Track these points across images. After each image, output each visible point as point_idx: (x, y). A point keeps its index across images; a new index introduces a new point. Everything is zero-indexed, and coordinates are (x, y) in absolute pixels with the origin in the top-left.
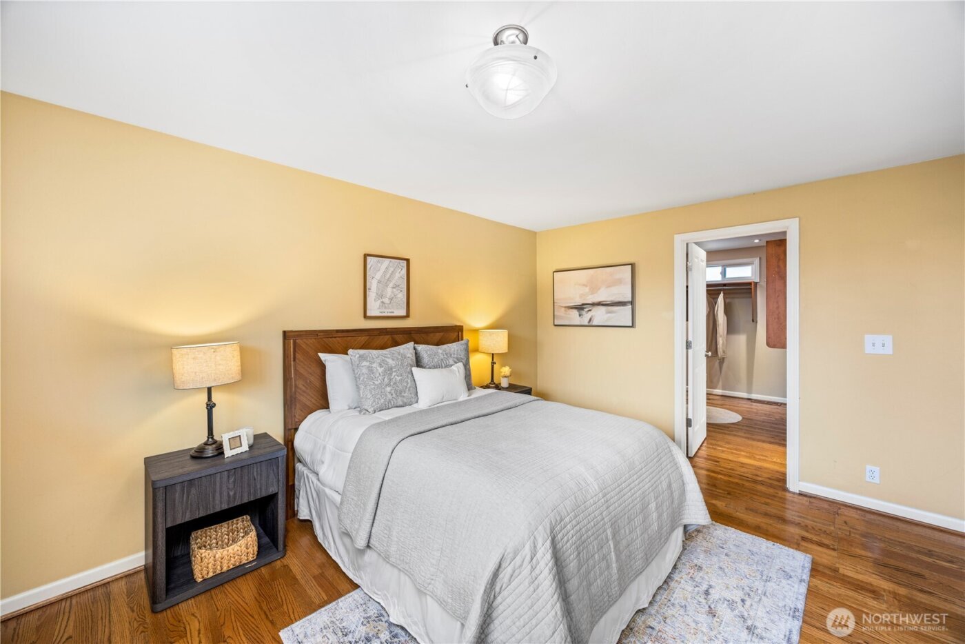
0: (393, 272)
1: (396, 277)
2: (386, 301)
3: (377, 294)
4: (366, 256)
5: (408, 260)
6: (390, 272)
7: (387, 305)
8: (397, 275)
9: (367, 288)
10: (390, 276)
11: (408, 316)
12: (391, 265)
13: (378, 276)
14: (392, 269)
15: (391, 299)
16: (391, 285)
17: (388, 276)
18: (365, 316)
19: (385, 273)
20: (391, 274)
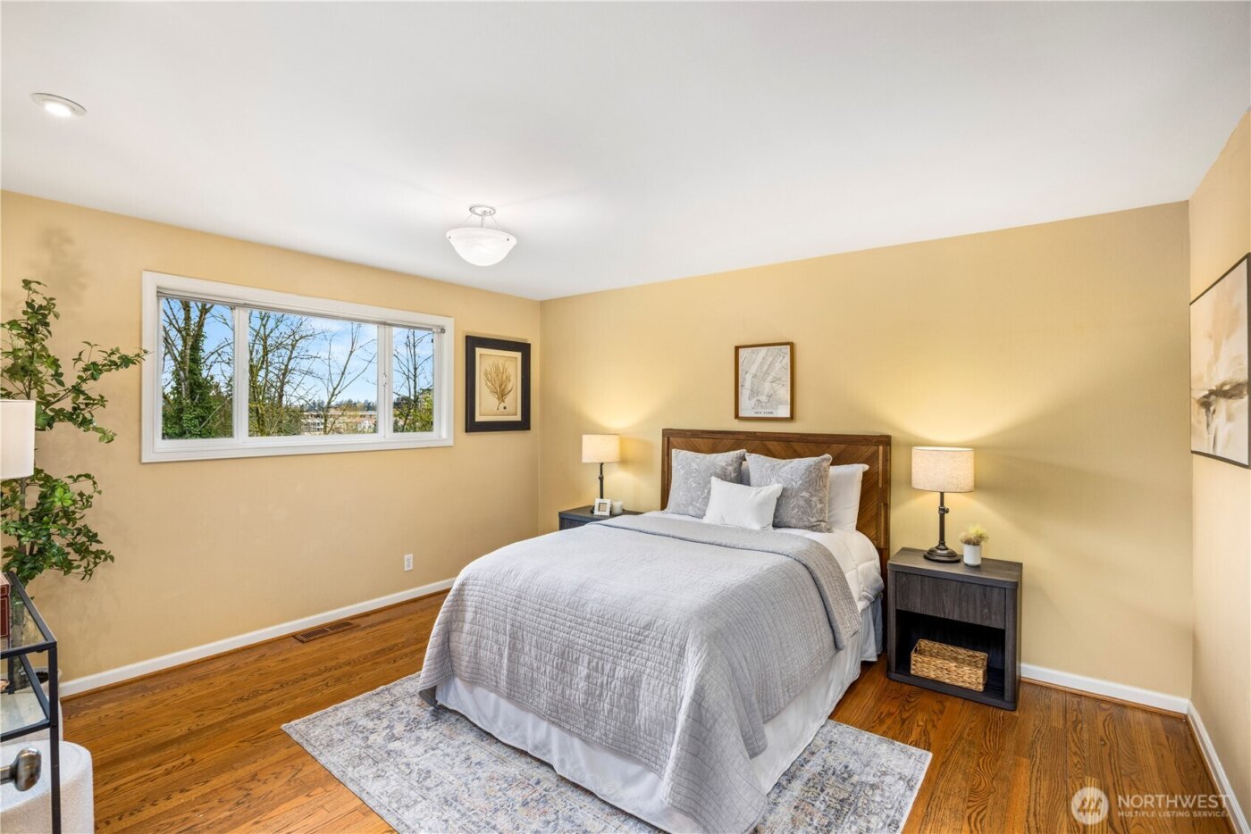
0: (772, 362)
1: (777, 369)
2: (763, 398)
3: (752, 391)
4: (737, 348)
5: (791, 345)
6: (768, 362)
7: (764, 404)
8: (778, 365)
9: (740, 385)
10: (769, 368)
11: (792, 418)
12: (769, 353)
13: (753, 370)
14: (771, 359)
15: (769, 396)
16: (770, 378)
17: (765, 368)
18: (737, 416)
19: (761, 365)
20: (770, 365)
